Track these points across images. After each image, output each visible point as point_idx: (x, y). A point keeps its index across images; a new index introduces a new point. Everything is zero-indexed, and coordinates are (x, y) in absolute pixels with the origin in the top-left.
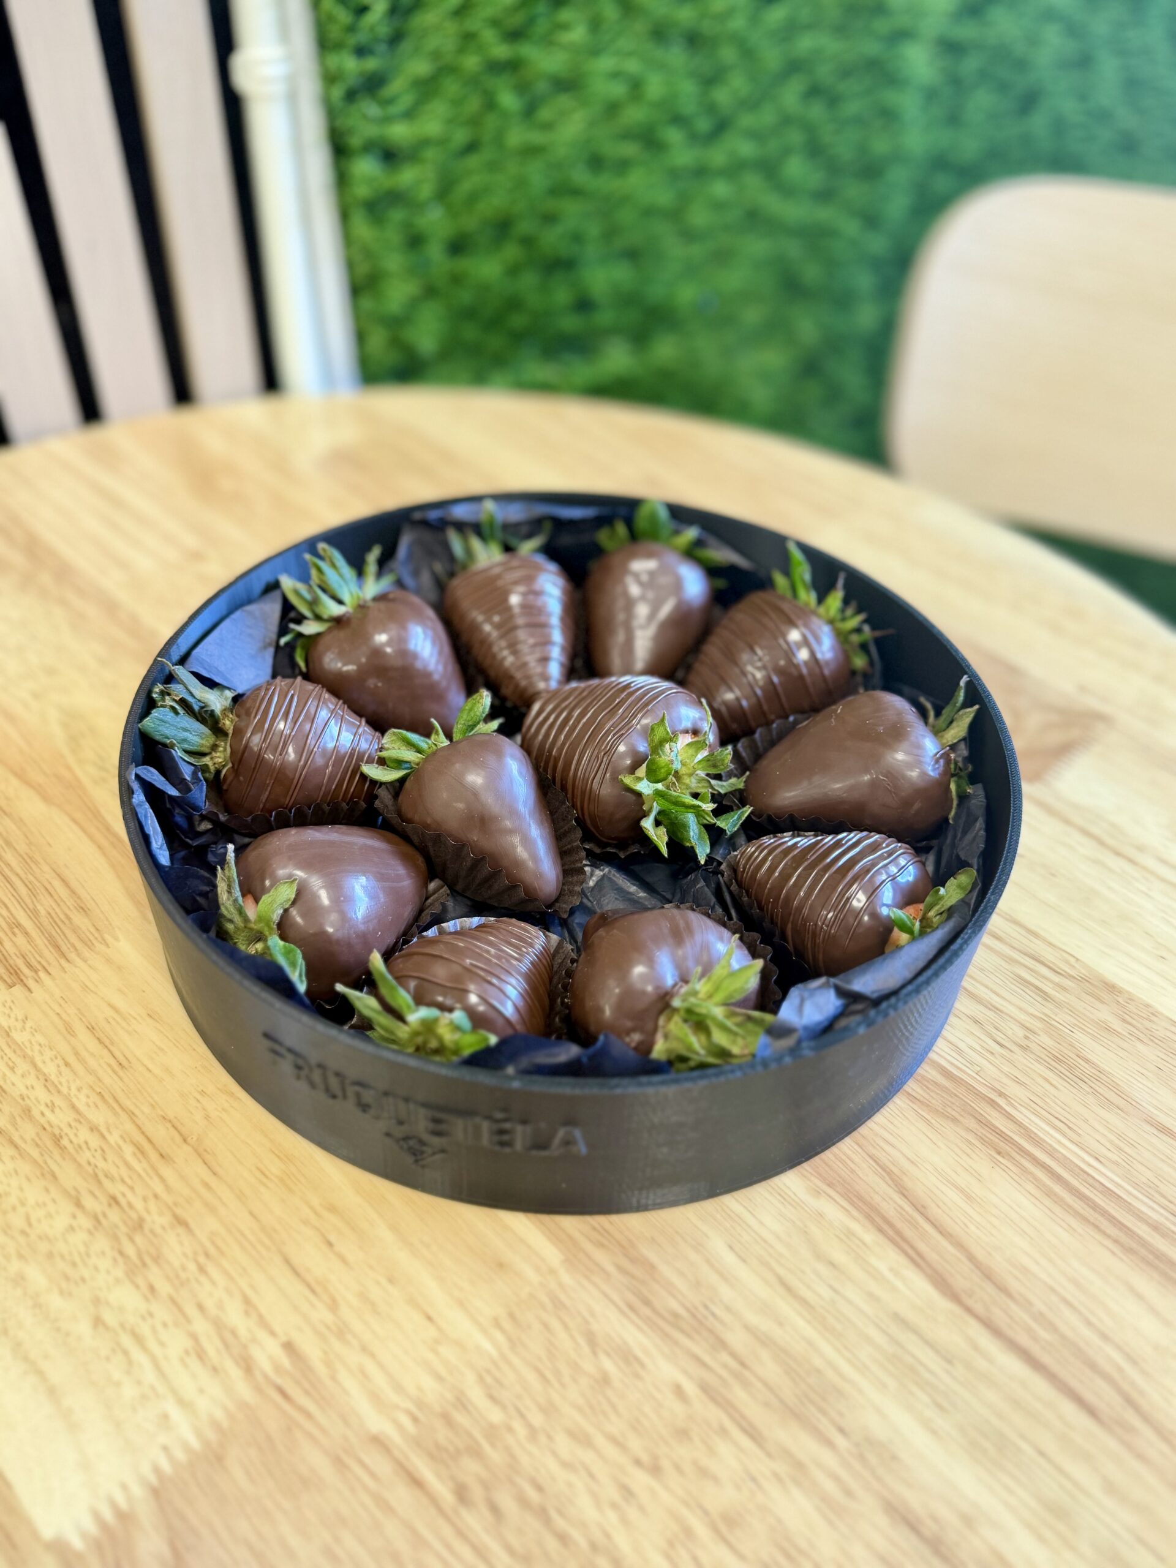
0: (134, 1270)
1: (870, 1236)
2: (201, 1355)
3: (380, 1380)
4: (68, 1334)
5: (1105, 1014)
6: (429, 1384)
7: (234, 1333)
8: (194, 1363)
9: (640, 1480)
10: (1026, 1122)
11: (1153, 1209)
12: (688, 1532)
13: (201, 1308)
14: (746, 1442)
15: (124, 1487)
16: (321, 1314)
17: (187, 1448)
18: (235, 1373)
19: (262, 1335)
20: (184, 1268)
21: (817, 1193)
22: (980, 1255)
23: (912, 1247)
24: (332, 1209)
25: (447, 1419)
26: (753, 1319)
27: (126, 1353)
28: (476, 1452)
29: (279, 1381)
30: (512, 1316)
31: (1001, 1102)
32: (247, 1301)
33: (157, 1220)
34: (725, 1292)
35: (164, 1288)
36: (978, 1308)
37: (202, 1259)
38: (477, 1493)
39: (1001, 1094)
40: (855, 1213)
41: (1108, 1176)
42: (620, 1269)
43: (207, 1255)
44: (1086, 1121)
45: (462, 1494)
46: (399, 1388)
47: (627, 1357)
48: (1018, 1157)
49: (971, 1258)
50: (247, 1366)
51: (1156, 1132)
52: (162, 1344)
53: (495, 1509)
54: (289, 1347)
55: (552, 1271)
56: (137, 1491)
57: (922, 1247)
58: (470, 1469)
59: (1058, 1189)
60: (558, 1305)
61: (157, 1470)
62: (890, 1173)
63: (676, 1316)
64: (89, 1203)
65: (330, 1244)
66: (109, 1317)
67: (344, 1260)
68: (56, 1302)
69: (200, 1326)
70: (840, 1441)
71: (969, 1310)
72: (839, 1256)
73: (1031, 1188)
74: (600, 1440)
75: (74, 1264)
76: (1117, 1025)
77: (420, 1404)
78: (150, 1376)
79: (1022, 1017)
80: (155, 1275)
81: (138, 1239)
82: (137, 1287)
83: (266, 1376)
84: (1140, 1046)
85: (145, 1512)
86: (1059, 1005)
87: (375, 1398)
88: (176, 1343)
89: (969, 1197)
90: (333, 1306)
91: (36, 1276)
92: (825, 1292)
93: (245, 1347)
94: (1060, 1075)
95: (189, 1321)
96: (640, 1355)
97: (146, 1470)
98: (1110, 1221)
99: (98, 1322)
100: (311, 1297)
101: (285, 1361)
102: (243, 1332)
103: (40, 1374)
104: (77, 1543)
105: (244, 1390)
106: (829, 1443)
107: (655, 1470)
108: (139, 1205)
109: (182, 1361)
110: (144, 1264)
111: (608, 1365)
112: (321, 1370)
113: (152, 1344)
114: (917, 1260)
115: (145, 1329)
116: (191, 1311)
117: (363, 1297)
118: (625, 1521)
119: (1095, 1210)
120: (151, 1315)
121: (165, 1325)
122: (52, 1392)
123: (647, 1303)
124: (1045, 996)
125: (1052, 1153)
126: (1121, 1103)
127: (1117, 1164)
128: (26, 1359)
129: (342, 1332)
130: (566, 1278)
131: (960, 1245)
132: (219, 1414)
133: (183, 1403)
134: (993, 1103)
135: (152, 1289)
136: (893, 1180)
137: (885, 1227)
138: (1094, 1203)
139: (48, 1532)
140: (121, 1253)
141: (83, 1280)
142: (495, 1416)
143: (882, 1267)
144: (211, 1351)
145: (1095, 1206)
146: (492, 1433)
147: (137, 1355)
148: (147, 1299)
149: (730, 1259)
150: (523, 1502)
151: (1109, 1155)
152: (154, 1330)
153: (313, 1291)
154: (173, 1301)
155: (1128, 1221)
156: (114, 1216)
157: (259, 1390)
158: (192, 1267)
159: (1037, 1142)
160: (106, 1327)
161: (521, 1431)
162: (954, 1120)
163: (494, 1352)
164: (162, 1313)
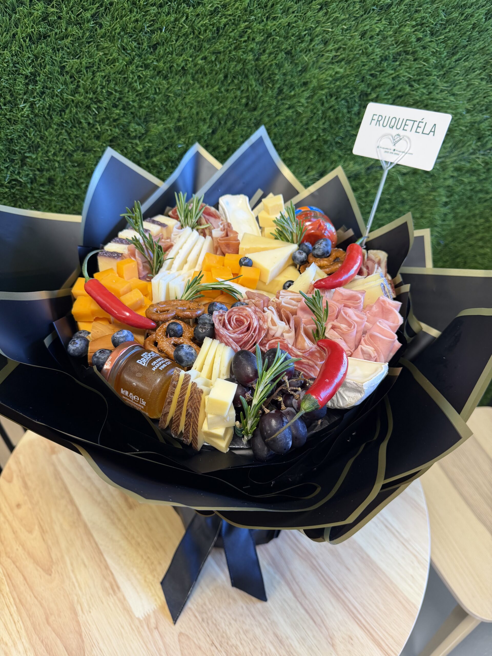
4: (140, 582)
9: (233, 622)
10: (320, 564)
11: (339, 585)
12: (239, 632)
14: (252, 618)
15: (149, 610)
22: (303, 590)
25: (202, 607)
28: (206, 613)
31: (317, 558)
38: (205, 620)
41: (333, 577)
44: (333, 565)
45: (203, 620)
48: (317, 572)
49: (301, 590)
51: (346, 569)
53: (208, 623)
56: (151, 611)
58: (205, 616)
61: (154, 608)
64: (144, 557)
68: (138, 576)
70: (268, 620)
71: (298, 600)
73: (317, 577)
74: (227, 614)
78: (153, 592)
80: (155, 573)
82: (152, 575)
85: (152, 615)
89: (304, 578)
91: (135, 571)
97: (152, 608)
98: (330, 586)
99: (145, 581)
103: (136, 589)
104: (141, 619)
106: (266, 621)
107: (236, 621)
108: (153, 559)
109: (159, 590)
110: (153, 570)
113: (154, 586)
114: (291, 590)
115: (153, 583)
118: (229, 628)
119: (328, 584)
120: (154, 580)
121: (156, 583)
122: (137, 592)
125: (323, 570)
126: (341, 562)
127: (336, 575)
128: (133, 586)
131: (300, 587)
133: (159, 597)
134: (315, 559)
138: (328, 582)
139: (137, 616)
141: (143, 572)
142: (210, 607)
146: (209, 610)
147: (152, 587)
150: (213, 623)
151: (335, 573)
155: (334, 587)
156: (149, 561)
161: (214, 610)
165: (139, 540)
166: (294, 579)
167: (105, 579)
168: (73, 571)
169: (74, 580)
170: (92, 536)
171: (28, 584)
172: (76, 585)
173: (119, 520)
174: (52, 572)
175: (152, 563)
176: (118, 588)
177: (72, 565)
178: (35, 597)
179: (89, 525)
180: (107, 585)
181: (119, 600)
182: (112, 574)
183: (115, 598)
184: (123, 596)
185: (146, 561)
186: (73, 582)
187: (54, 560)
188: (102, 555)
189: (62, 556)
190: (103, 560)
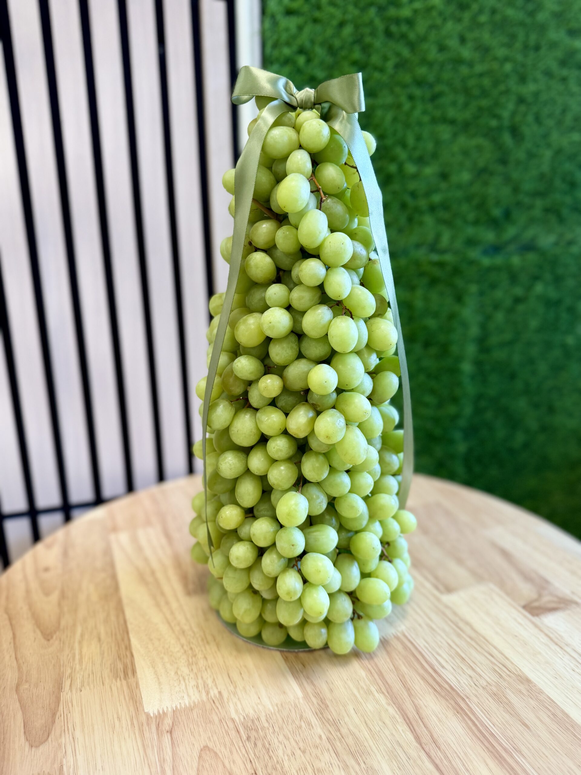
0: (189, 664)
1: (400, 720)
2: (197, 687)
3: (239, 706)
4: (168, 673)
5: (522, 687)
6: (252, 712)
7: (208, 685)
8: (195, 689)
9: (298, 753)
10: (472, 708)
11: (507, 744)
12: (306, 769)
13: (202, 677)
14: (334, 755)
15: (167, 708)
16: (232, 688)
17: (185, 705)
18: (204, 694)
19: (214, 688)
20: (202, 668)
21: (389, 704)
22: (435, 736)
23: (413, 727)
24: (245, 666)
25: (253, 721)
26: (352, 728)
27: (180, 681)
28: (257, 731)
29: (214, 699)
30: (282, 705)
31: (467, 700)
32: (214, 679)
33: (200, 656)
34: (347, 719)
35: (195, 670)
36: (427, 749)
37: (207, 667)
38: (253, 739)
39: (468, 698)
40: (398, 713)
41: (494, 730)
42: (318, 703)
43: (209, 667)
44: (496, 714)
45: (248, 738)
46: (243, 710)
47: (309, 724)
48: (464, 716)
49: (432, 736)
50: (208, 693)
51: (521, 724)
52: (189, 682)
53: (255, 744)
54: (220, 693)
55: (298, 699)
56: (170, 709)
57: (416, 728)
58: (253, 734)
59: (474, 728)
60: (296, 706)
61: (176, 707)
62: (416, 706)
63: (329, 720)
64: (185, 647)
65: (241, 674)
66: (179, 673)
67: (243, 679)
68: (168, 665)
69: (200, 681)
70: (363, 765)
71: (423, 748)
72: (387, 721)
73: (464, 725)
74: (292, 740)
75: (176, 659)
76: (525, 692)
77: (247, 716)
78: (183, 687)
79: (489, 680)
80: (194, 667)
81: (194, 659)
82: (189, 668)
83: (211, 697)
84: (530, 699)
85: (170, 714)
86: (505, 680)
87: (237, 711)
88: (193, 683)
89: (440, 721)
90: (235, 687)
91: (166, 659)
92: (378, 728)
93: (209, 689)
94: (494, 699)
95: (198, 679)
96: (314, 725)
97: (174, 706)
98: (488, 742)
100: (231, 684)
101: (218, 696)
102: (210, 686)
103: (158, 679)
104: (152, 715)
105: (205, 698)
106: (359, 764)
107: (304, 752)
108: (197, 651)
109: (192, 686)
110: (192, 664)
111: (303, 725)
112: (225, 700)
113: (187, 681)
114: (413, 730)
115: (187, 678)
116: (200, 678)
117: (244, 688)
118: (289, 760)
119: (484, 738)
120: (189, 675)
121: (192, 678)
122: (160, 683)
123: (322, 714)
124: (501, 676)
125: (477, 718)
126: (512, 713)
127: (501, 728)
128: (156, 675)
129: (235, 694)
130: (301, 701)
131: (430, 732)
132: (196, 701)
133: (188, 695)
134: (463, 699)
135: (192, 670)
136: (416, 708)
137: (407, 719)
138: (485, 736)
139: (146, 711)
140: (188, 660)
141: (177, 663)
142: (266, 725)
143: (400, 729)
144: (200, 688)
145: (484, 736)
146: (263, 728)
147: (182, 682)
148: (190, 671)
149: (352, 712)
150: (264, 746)
151: (499, 725)
152: (189, 679)
153: (232, 683)
154: (196, 674)
155: (496, 745)
156: (190, 652)
157: (208, 699)
158: (204, 668)
159: (474, 714)
160: (177, 674)
161: (271, 730)
162: (447, 700)
163: (273, 712)
164: (192, 675)
165: (186, 628)
166: (421, 719)
167: (120, 659)
168: (80, 643)
169: (77, 652)
170: (123, 612)
171: (15, 643)
172: (77, 657)
173: (167, 603)
174: (52, 637)
176: (134, 672)
177: (82, 635)
178: (16, 658)
179: (125, 601)
180: (120, 666)
182: (132, 655)
183: (124, 682)
184: (137, 684)
185: (185, 652)
186: (74, 653)
187: (62, 627)
188: (128, 633)
189: (74, 625)
190: (126, 639)
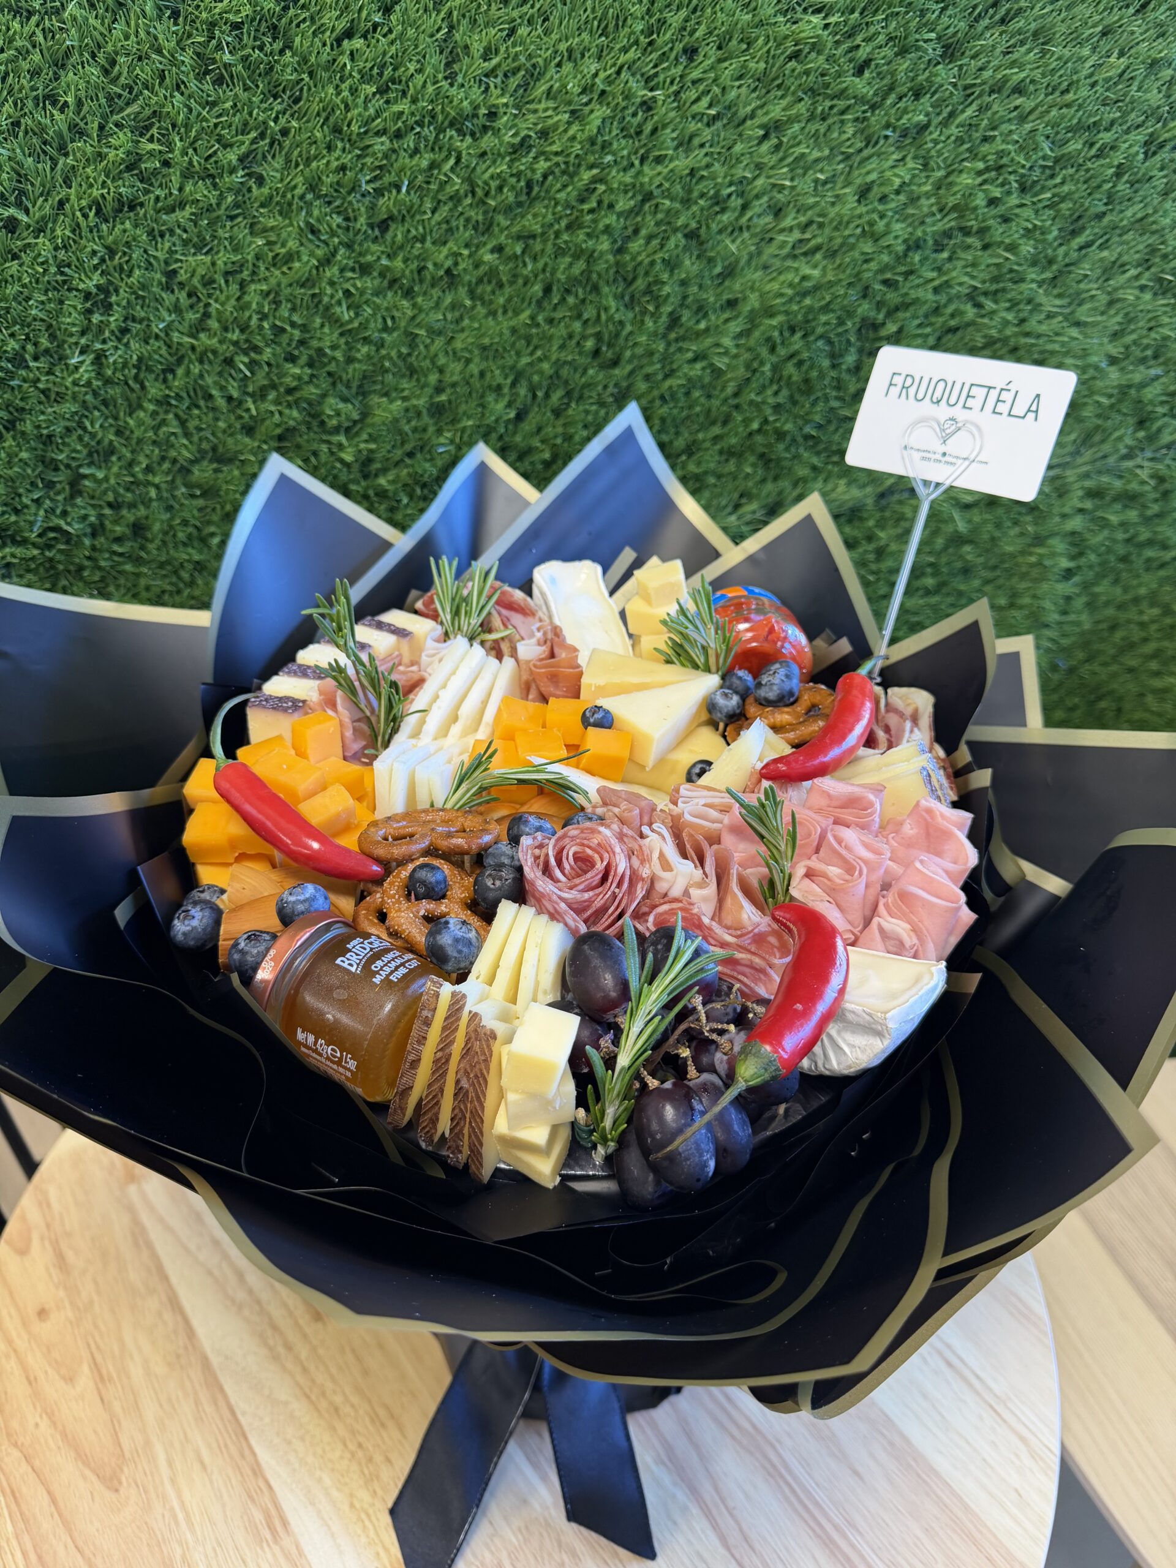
165: (338, 1399)
166: (723, 1500)
167: (253, 1500)
168: (173, 1481)
169: (175, 1504)
170: (222, 1390)
171: (60, 1515)
172: (181, 1516)
173: (289, 1348)
174: (120, 1483)
175: (370, 1460)
176: (285, 1524)
177: (170, 1464)
178: (77, 1547)
179: (215, 1361)
180: (258, 1516)
181: (287, 1556)
182: (270, 1487)
183: (276, 1549)
184: (298, 1546)
185: (353, 1454)
186: (172, 1509)
187: (127, 1455)
188: (246, 1438)
189: (147, 1443)
190: (247, 1452)
